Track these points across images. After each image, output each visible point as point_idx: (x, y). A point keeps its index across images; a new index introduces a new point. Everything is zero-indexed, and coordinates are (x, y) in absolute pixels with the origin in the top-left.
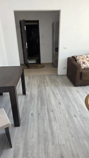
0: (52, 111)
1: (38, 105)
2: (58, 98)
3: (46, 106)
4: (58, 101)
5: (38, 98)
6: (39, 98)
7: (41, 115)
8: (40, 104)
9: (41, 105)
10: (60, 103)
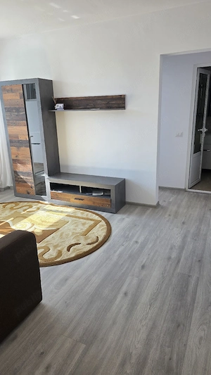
0: (169, 258)
1: (198, 279)
2: (135, 281)
3: (178, 270)
4: (144, 273)
5: (194, 300)
6: (189, 299)
7: (195, 258)
8: (193, 281)
9: (189, 276)
10: (143, 267)
